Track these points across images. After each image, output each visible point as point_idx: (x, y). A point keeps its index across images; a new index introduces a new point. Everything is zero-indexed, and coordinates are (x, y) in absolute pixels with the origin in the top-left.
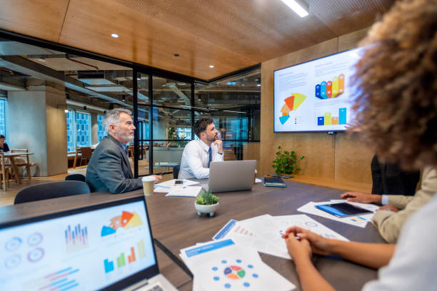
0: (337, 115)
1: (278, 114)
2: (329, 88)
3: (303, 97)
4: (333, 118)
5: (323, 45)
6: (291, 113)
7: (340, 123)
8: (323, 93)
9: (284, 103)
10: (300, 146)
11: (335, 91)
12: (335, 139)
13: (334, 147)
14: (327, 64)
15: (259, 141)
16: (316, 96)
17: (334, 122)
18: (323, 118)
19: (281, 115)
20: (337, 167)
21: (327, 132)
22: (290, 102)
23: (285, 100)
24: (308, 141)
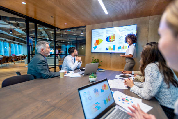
0: (113, 47)
1: (93, 46)
2: (110, 38)
3: (102, 41)
4: (111, 48)
5: (108, 23)
6: (98, 46)
7: (113, 50)
8: (108, 40)
9: (95, 42)
10: (100, 57)
11: (112, 40)
12: (111, 55)
13: (111, 58)
14: (110, 30)
15: (85, 55)
16: (106, 40)
17: (111, 50)
18: (108, 48)
19: (94, 46)
20: (111, 64)
21: (109, 53)
22: (97, 42)
23: (96, 41)
24: (103, 55)
